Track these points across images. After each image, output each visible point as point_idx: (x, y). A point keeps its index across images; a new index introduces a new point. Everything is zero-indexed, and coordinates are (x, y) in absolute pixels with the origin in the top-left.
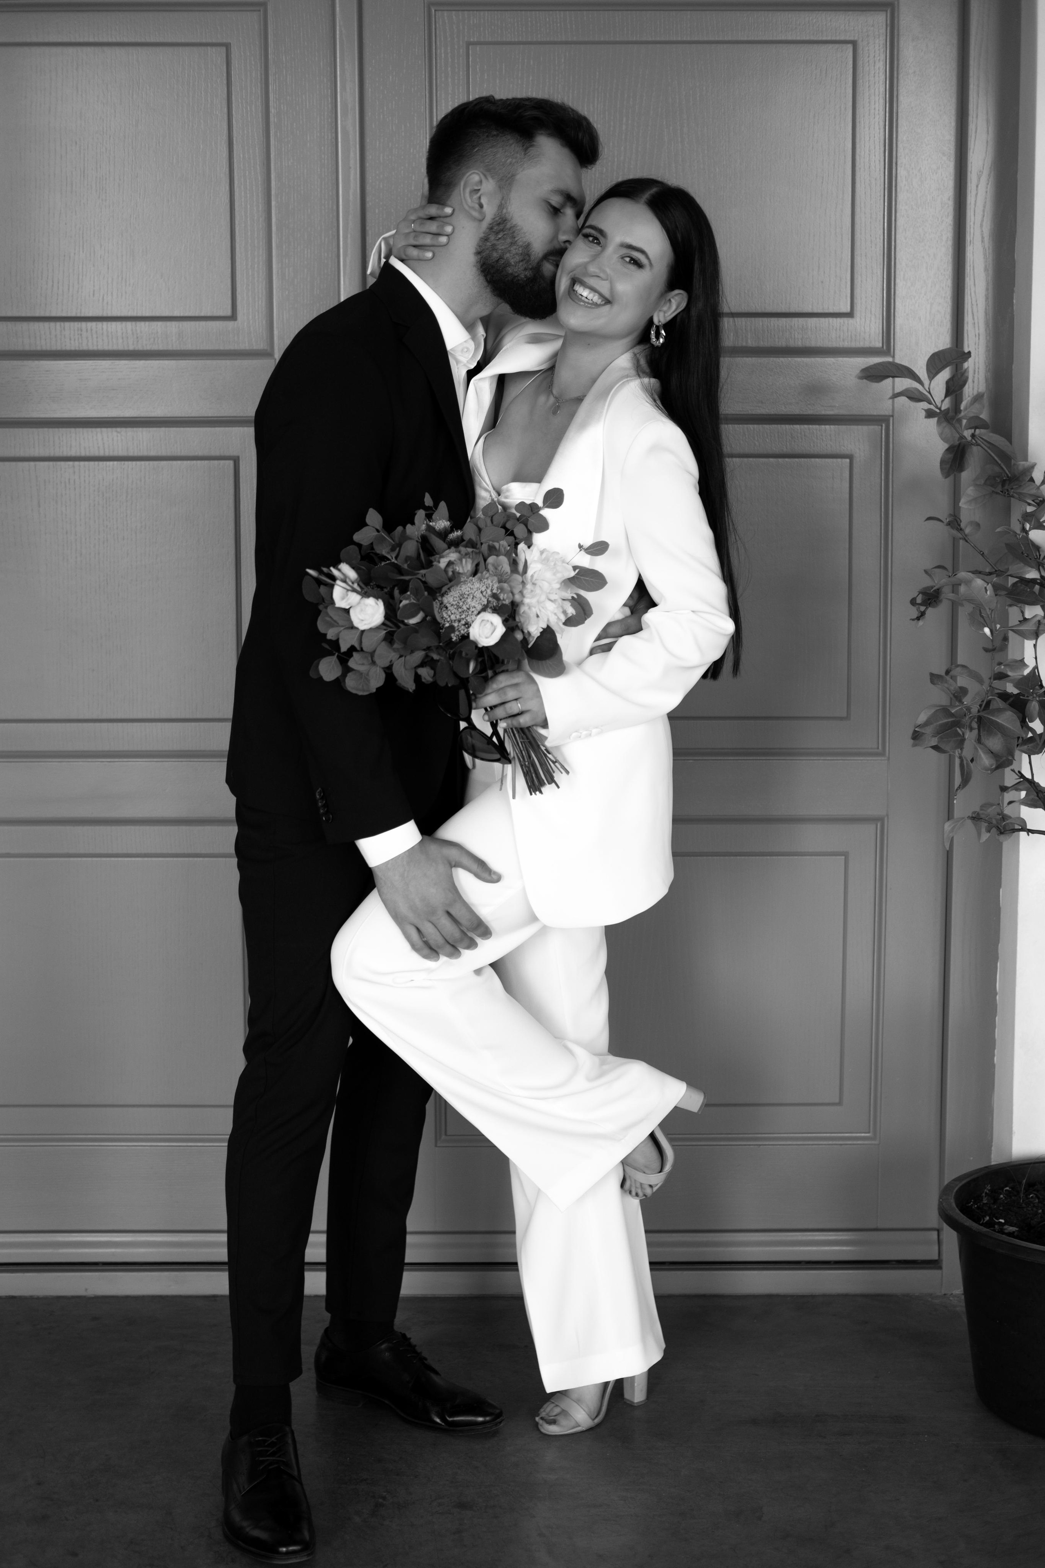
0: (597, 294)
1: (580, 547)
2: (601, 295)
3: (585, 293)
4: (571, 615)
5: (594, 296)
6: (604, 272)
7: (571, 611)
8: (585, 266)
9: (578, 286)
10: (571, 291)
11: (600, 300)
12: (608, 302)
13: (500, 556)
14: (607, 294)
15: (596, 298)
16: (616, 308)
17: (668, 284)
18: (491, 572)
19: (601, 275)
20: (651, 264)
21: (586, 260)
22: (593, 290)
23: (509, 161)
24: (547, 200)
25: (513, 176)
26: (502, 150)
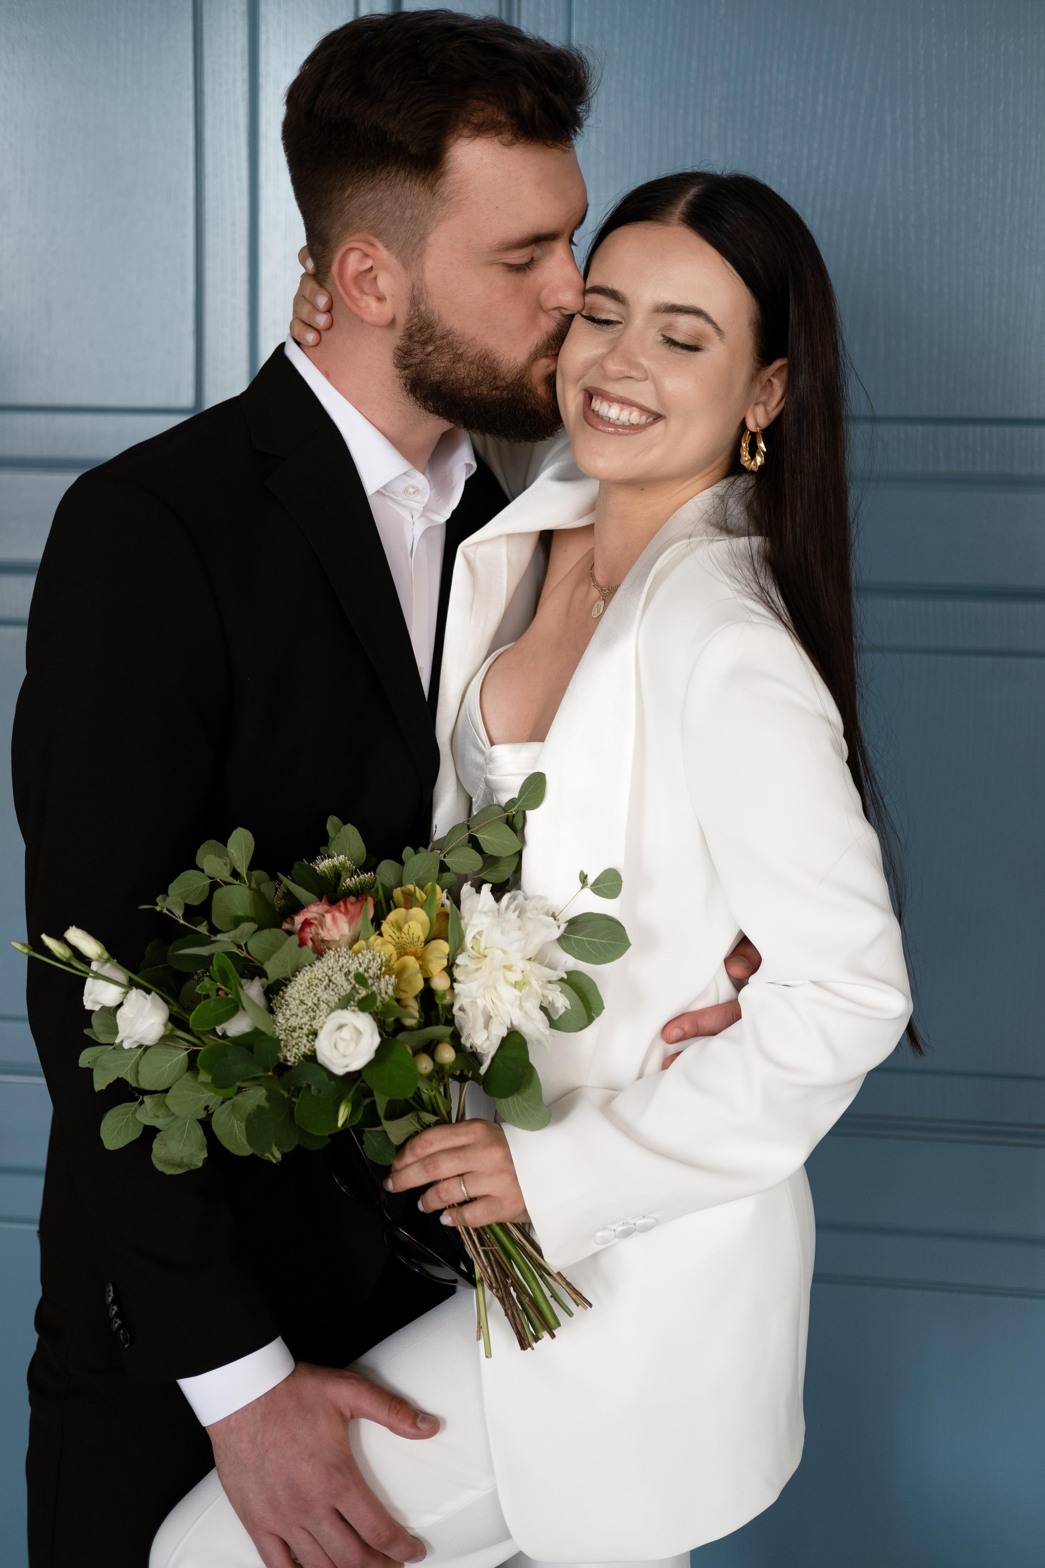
0: (634, 408)
1: (583, 878)
2: (642, 409)
3: (613, 412)
4: (563, 1010)
5: (631, 414)
6: (638, 366)
7: (562, 1002)
8: (598, 363)
9: (598, 402)
10: (589, 416)
11: (644, 418)
12: (657, 417)
13: (411, 908)
14: (653, 405)
15: (635, 417)
16: (674, 424)
17: (759, 355)
18: (386, 937)
19: (634, 373)
20: (718, 330)
21: (601, 351)
22: (625, 402)
23: (408, 213)
24: (496, 262)
25: (423, 238)
26: (391, 194)
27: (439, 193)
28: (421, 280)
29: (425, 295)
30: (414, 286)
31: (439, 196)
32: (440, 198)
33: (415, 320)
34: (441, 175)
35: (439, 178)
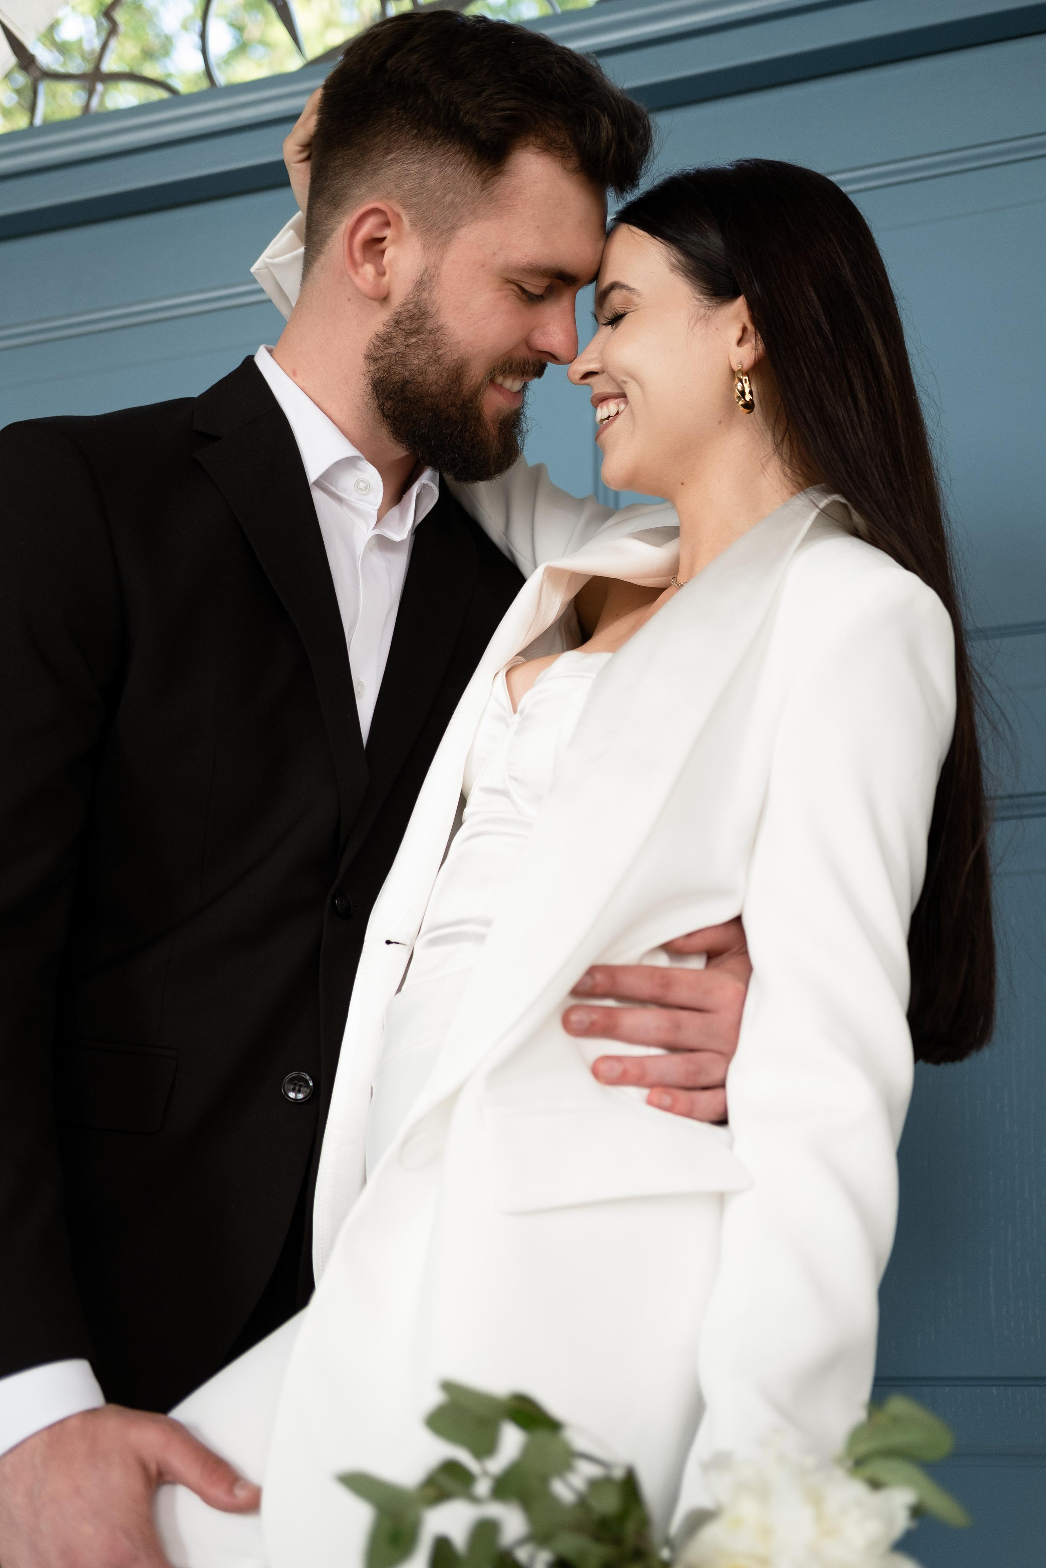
23: (449, 198)
24: (515, 282)
25: (453, 228)
26: (440, 172)
27: (488, 190)
28: (437, 268)
29: (434, 284)
30: (426, 269)
31: (488, 193)
32: (488, 195)
33: (411, 306)
34: (499, 173)
35: (496, 175)
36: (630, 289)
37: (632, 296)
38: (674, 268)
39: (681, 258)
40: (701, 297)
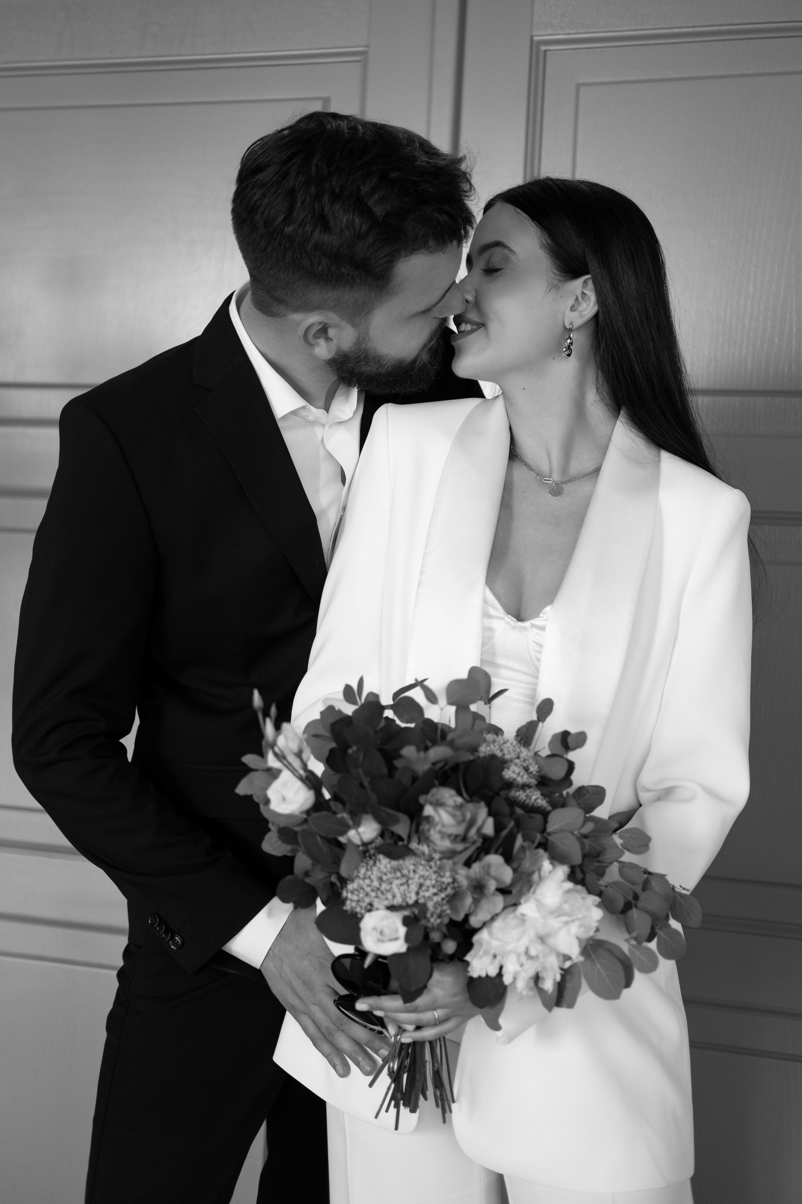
36: (511, 250)
37: (512, 256)
38: (543, 246)
39: (549, 241)
40: (556, 272)
